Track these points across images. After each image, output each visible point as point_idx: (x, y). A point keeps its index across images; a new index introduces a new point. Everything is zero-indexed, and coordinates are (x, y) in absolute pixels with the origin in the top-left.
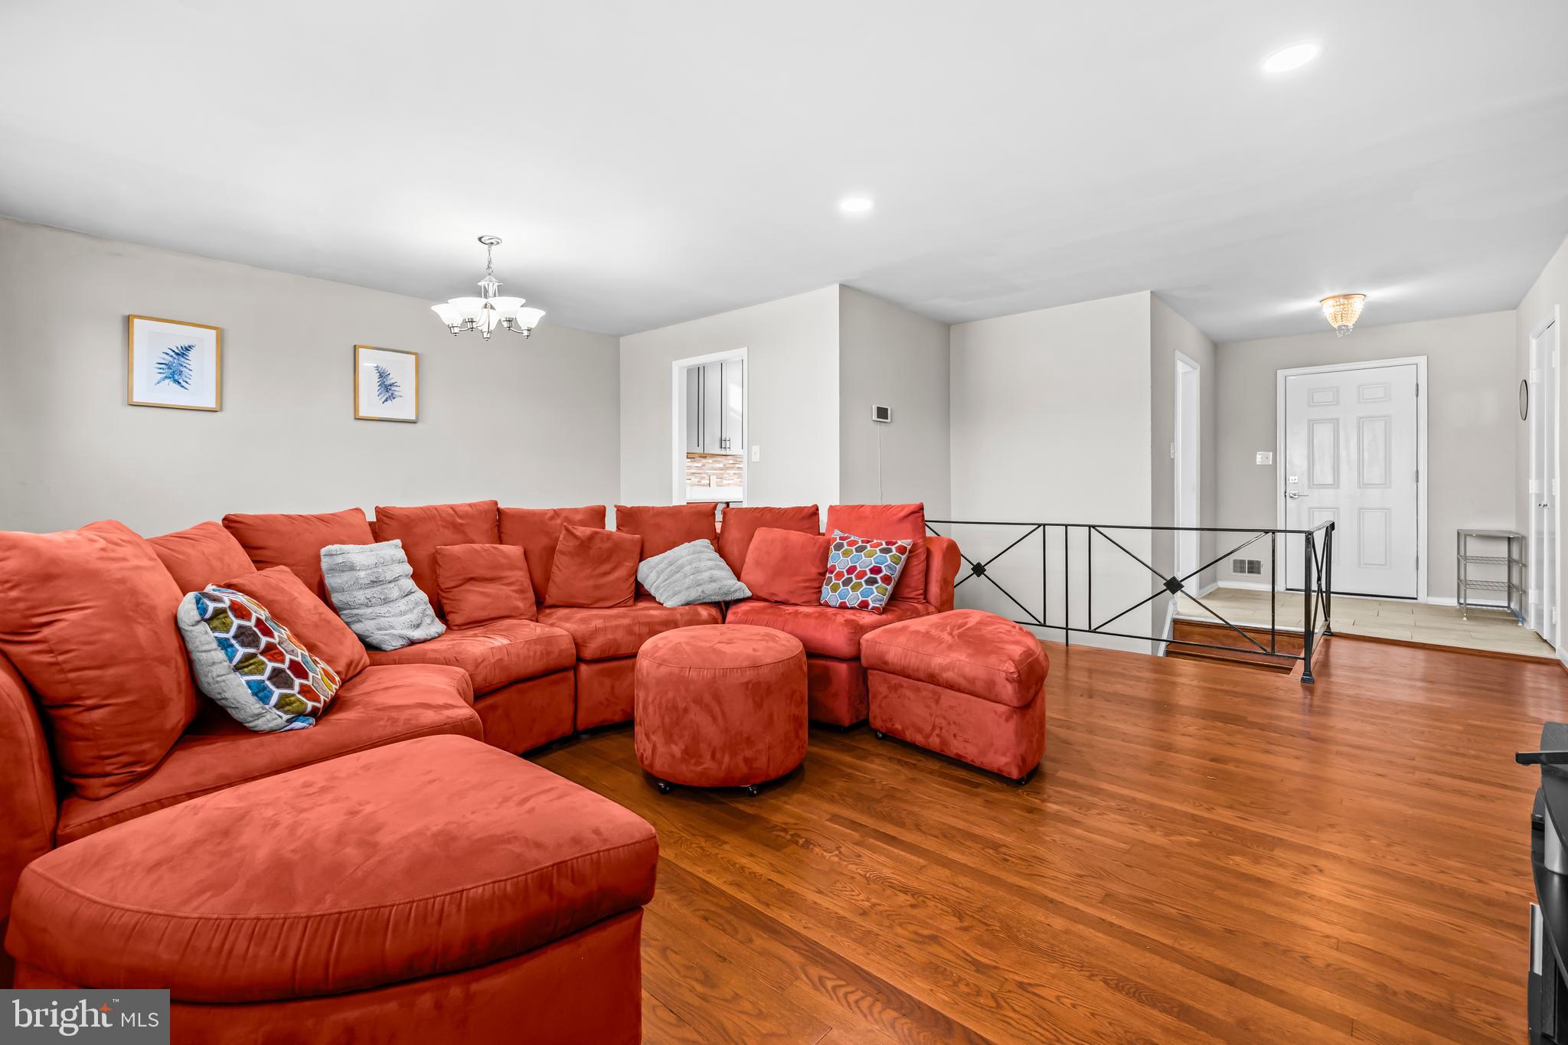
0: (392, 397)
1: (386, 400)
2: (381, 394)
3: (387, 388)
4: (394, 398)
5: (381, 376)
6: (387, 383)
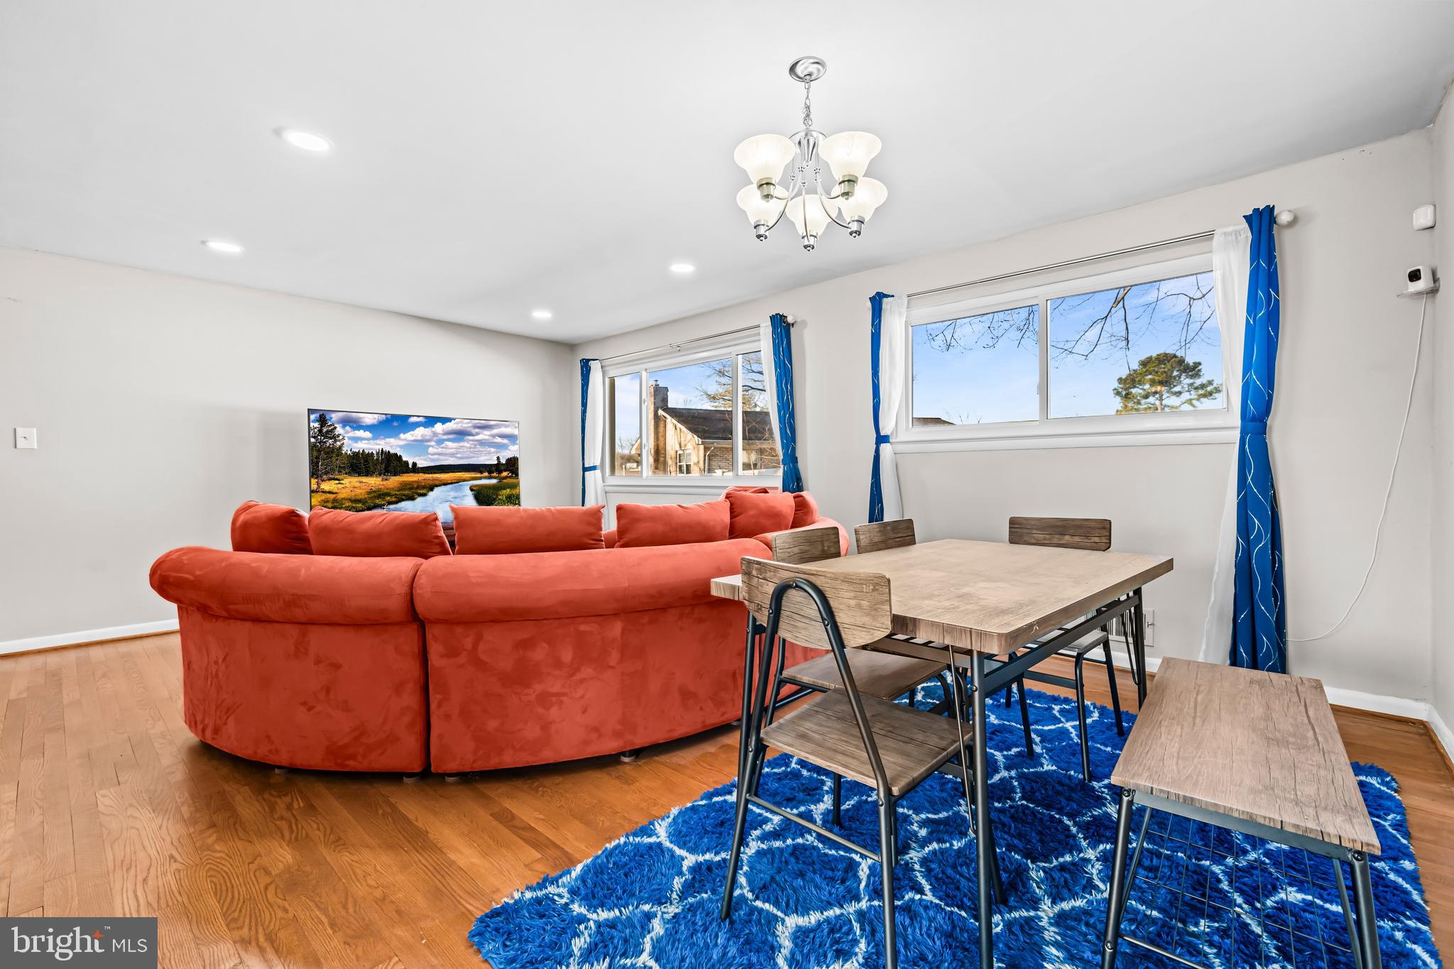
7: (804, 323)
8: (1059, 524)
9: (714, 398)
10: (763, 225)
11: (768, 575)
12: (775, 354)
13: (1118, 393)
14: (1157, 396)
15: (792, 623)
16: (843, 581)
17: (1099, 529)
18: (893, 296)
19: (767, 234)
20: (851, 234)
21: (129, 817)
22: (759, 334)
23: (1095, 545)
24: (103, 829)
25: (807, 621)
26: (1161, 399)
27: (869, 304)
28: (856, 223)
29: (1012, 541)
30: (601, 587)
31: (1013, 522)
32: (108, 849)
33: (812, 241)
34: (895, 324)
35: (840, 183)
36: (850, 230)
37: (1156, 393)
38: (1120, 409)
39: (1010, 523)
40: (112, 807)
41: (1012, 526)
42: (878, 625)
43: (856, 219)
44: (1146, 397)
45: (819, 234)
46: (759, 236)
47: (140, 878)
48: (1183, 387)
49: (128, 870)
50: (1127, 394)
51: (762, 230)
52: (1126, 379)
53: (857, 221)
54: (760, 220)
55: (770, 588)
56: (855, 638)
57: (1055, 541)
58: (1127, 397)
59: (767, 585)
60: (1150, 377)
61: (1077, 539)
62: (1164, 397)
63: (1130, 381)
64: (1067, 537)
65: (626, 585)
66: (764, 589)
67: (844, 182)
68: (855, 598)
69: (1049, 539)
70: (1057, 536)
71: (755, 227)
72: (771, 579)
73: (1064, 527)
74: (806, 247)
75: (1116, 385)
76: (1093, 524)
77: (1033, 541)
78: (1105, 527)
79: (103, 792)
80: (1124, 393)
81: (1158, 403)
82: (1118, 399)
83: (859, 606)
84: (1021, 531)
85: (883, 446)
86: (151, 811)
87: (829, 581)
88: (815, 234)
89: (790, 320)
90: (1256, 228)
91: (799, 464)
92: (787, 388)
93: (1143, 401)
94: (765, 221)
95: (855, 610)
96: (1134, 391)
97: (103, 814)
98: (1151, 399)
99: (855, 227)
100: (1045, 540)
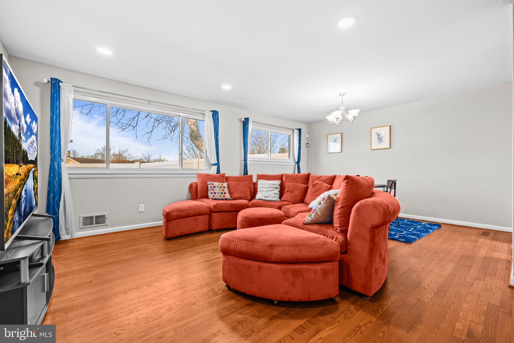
0: (382, 141)
1: (380, 143)
2: (378, 141)
3: (380, 139)
4: (382, 142)
5: (378, 136)
6: (380, 137)
21: (429, 286)
24: (438, 288)
32: (442, 282)
40: (430, 292)
47: (441, 273)
49: (442, 275)
79: (427, 300)
86: (422, 284)
97: (434, 292)
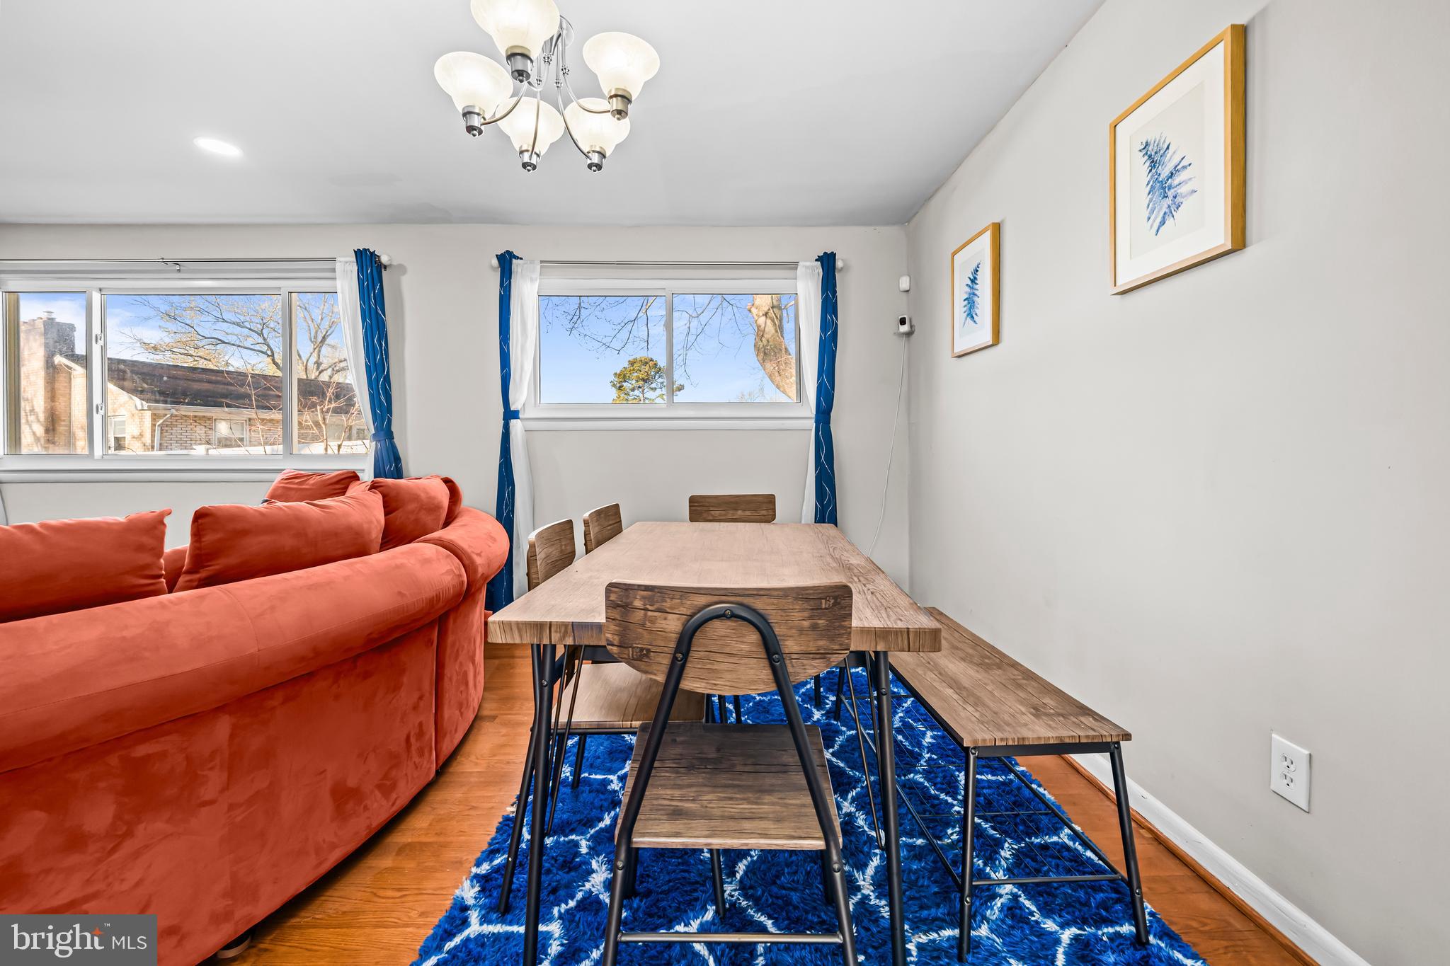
7: (402, 269)
8: (732, 500)
9: (155, 348)
10: (478, 114)
11: (667, 605)
12: (362, 298)
13: (614, 385)
14: (641, 390)
15: (709, 666)
16: (796, 599)
17: (766, 503)
18: (521, 259)
19: (483, 128)
20: (590, 166)
22: (334, 270)
23: (763, 517)
25: (731, 660)
26: (643, 393)
27: (495, 262)
28: (597, 154)
29: (692, 520)
30: (199, 664)
31: (693, 500)
33: (534, 160)
34: (527, 290)
35: (611, 97)
36: (589, 162)
37: (640, 387)
38: (615, 398)
39: (690, 502)
41: (692, 504)
42: (837, 647)
43: (598, 149)
44: (633, 390)
45: (542, 154)
46: (470, 129)
48: (657, 384)
50: (620, 387)
51: (476, 121)
52: (620, 375)
53: (598, 152)
54: (473, 106)
55: (673, 624)
56: (805, 669)
57: (730, 516)
58: (620, 388)
59: (665, 619)
60: (636, 374)
61: (748, 513)
62: (645, 391)
63: (623, 377)
64: (739, 512)
65: (253, 650)
66: (658, 625)
67: (616, 96)
68: (810, 618)
69: (725, 515)
70: (731, 512)
71: (465, 115)
72: (674, 608)
73: (737, 503)
74: (525, 165)
75: (612, 378)
76: (760, 499)
77: (711, 518)
78: (770, 501)
80: (618, 385)
81: (641, 395)
82: (614, 389)
83: (814, 627)
84: (701, 509)
85: (513, 422)
87: (775, 601)
88: (538, 153)
89: (384, 259)
90: (826, 268)
91: (395, 440)
92: (381, 345)
93: (631, 393)
94: (480, 109)
95: (807, 635)
96: (625, 384)
98: (637, 392)
99: (595, 159)
100: (720, 516)
